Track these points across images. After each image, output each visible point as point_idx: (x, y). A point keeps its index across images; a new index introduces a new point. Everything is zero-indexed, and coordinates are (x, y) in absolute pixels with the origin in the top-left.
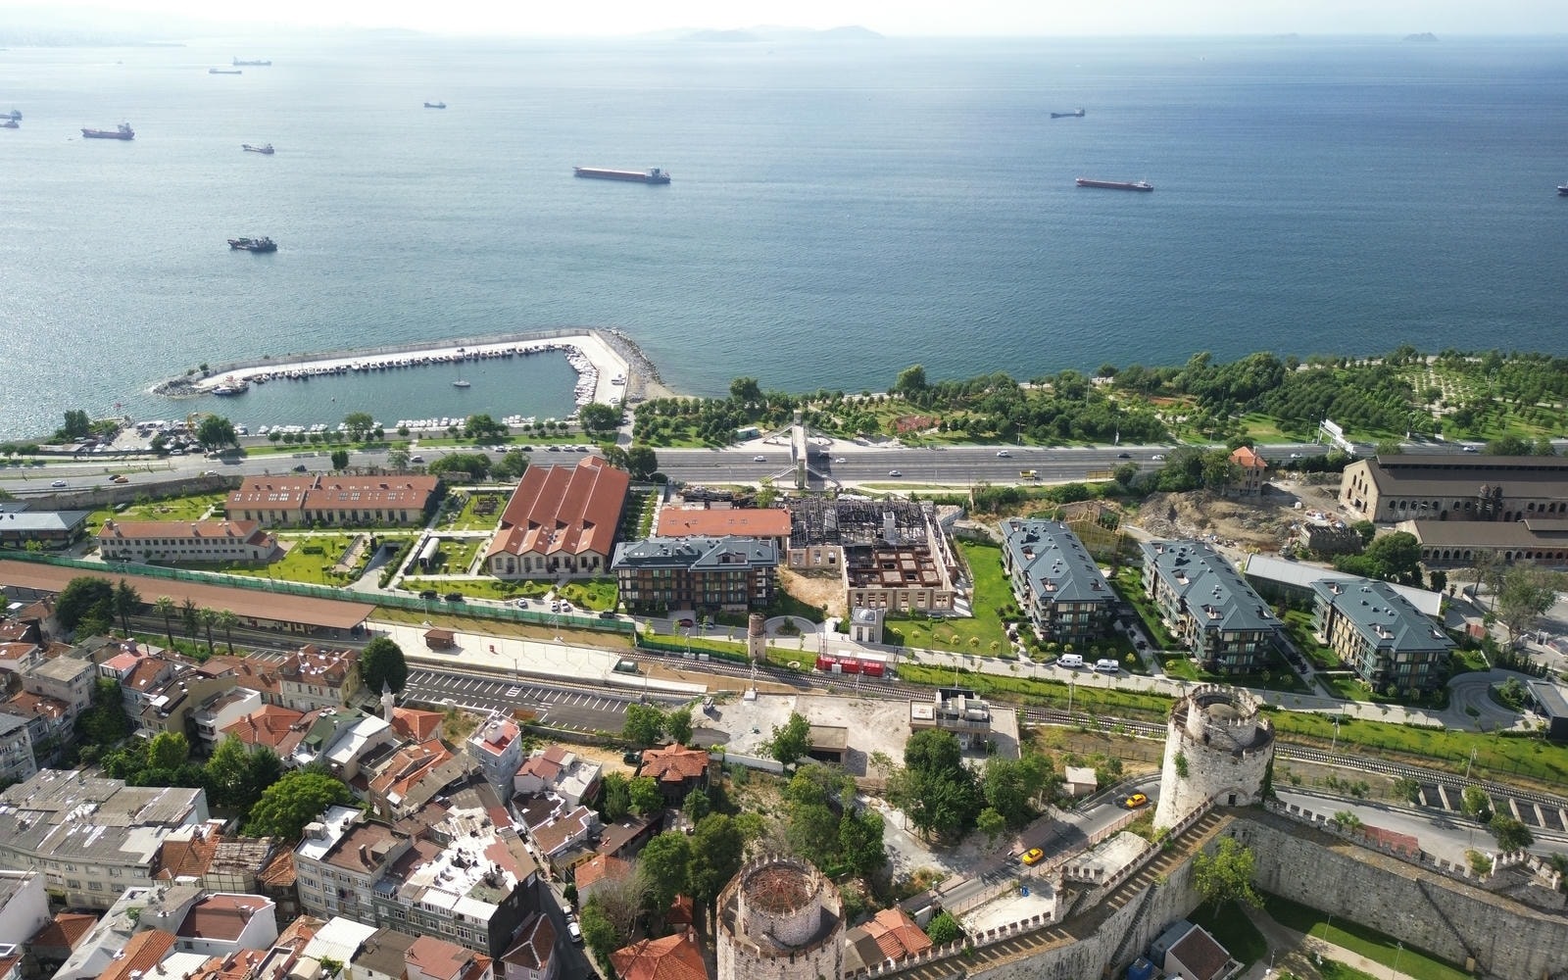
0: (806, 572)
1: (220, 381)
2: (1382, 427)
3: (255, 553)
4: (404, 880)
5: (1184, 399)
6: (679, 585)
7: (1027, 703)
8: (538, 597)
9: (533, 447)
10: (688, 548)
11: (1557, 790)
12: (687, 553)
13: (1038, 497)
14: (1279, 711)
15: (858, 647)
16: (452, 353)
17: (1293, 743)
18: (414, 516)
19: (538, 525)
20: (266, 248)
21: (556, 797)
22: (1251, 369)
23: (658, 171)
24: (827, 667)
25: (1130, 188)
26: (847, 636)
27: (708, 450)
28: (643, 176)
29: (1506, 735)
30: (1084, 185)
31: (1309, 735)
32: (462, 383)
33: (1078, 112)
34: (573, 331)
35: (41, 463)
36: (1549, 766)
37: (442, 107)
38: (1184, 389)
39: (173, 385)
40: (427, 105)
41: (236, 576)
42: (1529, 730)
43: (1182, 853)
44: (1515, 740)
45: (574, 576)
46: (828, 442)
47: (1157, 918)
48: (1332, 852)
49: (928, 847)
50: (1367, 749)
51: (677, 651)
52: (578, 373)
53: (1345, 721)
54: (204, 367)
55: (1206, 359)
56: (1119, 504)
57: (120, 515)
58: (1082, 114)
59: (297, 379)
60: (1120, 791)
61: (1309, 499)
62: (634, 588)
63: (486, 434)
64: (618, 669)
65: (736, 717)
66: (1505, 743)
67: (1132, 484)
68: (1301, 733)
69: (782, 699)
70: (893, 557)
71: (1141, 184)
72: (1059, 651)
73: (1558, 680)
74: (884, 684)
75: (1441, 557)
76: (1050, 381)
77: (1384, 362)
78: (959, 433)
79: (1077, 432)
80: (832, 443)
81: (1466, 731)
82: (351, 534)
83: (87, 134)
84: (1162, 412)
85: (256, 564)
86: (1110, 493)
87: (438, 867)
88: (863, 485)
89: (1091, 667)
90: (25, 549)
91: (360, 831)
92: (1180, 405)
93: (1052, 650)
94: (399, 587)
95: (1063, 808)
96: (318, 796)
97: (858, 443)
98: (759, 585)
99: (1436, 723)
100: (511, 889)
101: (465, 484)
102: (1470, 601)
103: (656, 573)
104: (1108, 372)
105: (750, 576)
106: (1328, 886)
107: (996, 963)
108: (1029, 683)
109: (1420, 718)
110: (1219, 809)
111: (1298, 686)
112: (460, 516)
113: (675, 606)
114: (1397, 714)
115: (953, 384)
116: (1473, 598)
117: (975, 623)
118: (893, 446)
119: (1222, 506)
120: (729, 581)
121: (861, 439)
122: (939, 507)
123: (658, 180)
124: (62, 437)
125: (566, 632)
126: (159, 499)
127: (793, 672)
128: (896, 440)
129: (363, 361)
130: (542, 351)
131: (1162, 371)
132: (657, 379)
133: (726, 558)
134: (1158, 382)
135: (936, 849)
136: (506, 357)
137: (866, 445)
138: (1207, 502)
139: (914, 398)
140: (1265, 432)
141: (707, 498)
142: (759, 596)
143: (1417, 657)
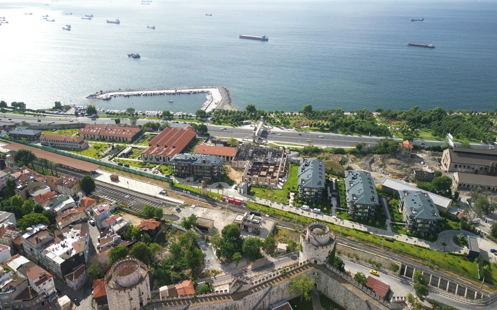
0: (237, 169)
1: (104, 96)
2: (475, 137)
3: (80, 147)
4: (45, 248)
5: (404, 122)
6: (190, 169)
7: (283, 220)
8: (151, 168)
9: (179, 122)
10: (193, 158)
11: (462, 277)
12: (193, 159)
13: (327, 152)
14: (370, 234)
15: (239, 195)
16: (173, 91)
17: (370, 246)
18: (129, 140)
19: (159, 146)
20: (137, 57)
21: (111, 230)
22: (432, 113)
23: (265, 37)
24: (224, 200)
25: (426, 47)
26: (237, 191)
27: (232, 127)
28: (260, 38)
29: (451, 254)
30: (410, 45)
31: (376, 244)
32: (171, 101)
33: (421, 19)
34: (211, 87)
35: (44, 116)
36: (463, 268)
37: (211, 15)
38: (404, 118)
39: (91, 96)
40: (206, 15)
41: (72, 153)
42: (461, 254)
43: (288, 277)
44: (455, 257)
45: (165, 163)
46: (271, 128)
47: (274, 298)
48: (342, 285)
49: (221, 262)
50: (395, 252)
51: (181, 190)
52: (207, 100)
53: (393, 241)
54: (101, 91)
55: (417, 108)
56: (354, 157)
57: (53, 132)
58: (423, 20)
59: (126, 96)
60: (295, 253)
61: (428, 161)
62: (176, 168)
63: (167, 117)
64: (161, 193)
65: (185, 212)
66: (450, 258)
67: (362, 150)
68: (373, 243)
69: (203, 209)
70: (268, 167)
71: (430, 45)
72: (303, 204)
73: (485, 237)
74: (240, 208)
75: (466, 187)
76: (356, 112)
77: (488, 114)
78: (316, 128)
79: (356, 130)
80: (273, 128)
81: (438, 251)
82: (109, 143)
83: (108, 22)
84: (392, 127)
85: (79, 150)
86: (353, 152)
87: (57, 245)
88: (275, 143)
89: (312, 210)
90: (21, 140)
91: (42, 232)
92: (399, 124)
93: (300, 203)
94: (114, 161)
95: (272, 256)
96: (35, 220)
97: (281, 129)
98: (215, 171)
99: (428, 246)
100: (72, 256)
101: (149, 131)
102: (468, 204)
103: (183, 165)
104: (379, 111)
105: (212, 168)
106: (341, 297)
107: (202, 303)
108: (287, 213)
109: (423, 244)
110: (310, 264)
111: (383, 226)
112: (144, 141)
113: (189, 175)
114: (414, 241)
115: (321, 111)
116: (469, 203)
117: (282, 191)
118: (292, 131)
119: (392, 160)
120: (204, 169)
121: (283, 127)
122: (292, 152)
123: (265, 39)
124: (54, 109)
125: (153, 180)
126: (64, 129)
127: (214, 200)
128: (294, 129)
129: (145, 92)
130: (200, 92)
131: (398, 112)
132: (230, 103)
133: (204, 162)
134: (396, 115)
135: (223, 263)
136: (189, 93)
137: (283, 129)
138: (388, 158)
139: (307, 115)
140: (428, 136)
141: (219, 142)
142: (215, 175)
143: (425, 222)
